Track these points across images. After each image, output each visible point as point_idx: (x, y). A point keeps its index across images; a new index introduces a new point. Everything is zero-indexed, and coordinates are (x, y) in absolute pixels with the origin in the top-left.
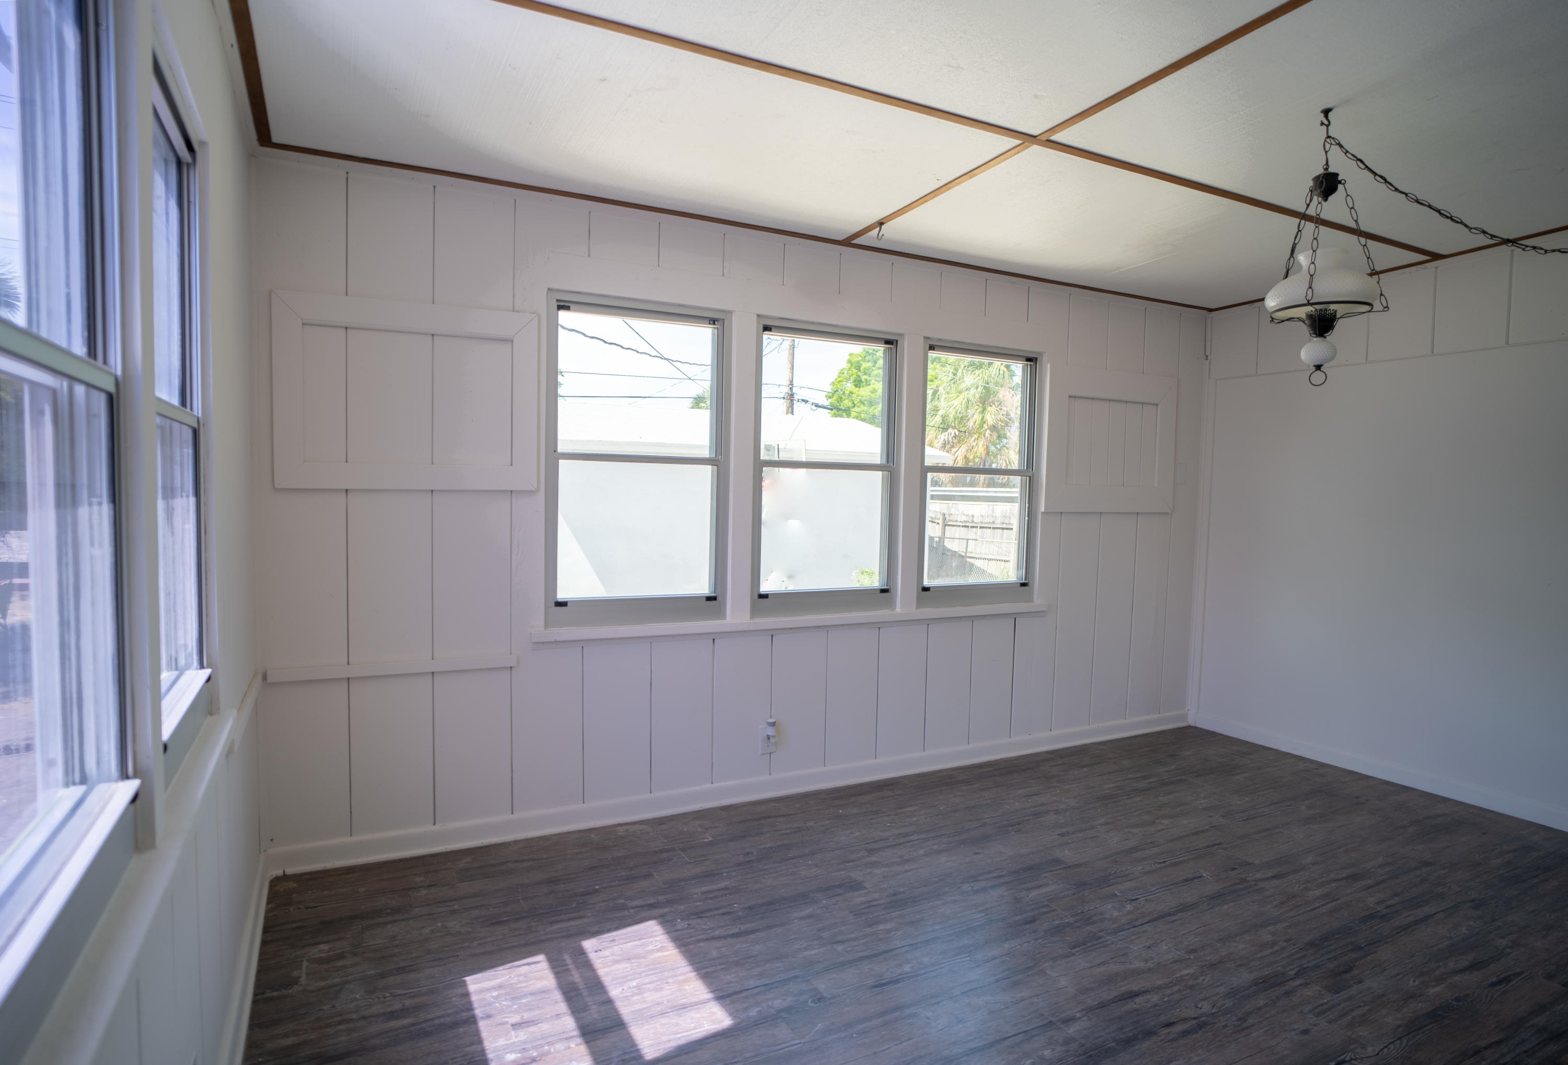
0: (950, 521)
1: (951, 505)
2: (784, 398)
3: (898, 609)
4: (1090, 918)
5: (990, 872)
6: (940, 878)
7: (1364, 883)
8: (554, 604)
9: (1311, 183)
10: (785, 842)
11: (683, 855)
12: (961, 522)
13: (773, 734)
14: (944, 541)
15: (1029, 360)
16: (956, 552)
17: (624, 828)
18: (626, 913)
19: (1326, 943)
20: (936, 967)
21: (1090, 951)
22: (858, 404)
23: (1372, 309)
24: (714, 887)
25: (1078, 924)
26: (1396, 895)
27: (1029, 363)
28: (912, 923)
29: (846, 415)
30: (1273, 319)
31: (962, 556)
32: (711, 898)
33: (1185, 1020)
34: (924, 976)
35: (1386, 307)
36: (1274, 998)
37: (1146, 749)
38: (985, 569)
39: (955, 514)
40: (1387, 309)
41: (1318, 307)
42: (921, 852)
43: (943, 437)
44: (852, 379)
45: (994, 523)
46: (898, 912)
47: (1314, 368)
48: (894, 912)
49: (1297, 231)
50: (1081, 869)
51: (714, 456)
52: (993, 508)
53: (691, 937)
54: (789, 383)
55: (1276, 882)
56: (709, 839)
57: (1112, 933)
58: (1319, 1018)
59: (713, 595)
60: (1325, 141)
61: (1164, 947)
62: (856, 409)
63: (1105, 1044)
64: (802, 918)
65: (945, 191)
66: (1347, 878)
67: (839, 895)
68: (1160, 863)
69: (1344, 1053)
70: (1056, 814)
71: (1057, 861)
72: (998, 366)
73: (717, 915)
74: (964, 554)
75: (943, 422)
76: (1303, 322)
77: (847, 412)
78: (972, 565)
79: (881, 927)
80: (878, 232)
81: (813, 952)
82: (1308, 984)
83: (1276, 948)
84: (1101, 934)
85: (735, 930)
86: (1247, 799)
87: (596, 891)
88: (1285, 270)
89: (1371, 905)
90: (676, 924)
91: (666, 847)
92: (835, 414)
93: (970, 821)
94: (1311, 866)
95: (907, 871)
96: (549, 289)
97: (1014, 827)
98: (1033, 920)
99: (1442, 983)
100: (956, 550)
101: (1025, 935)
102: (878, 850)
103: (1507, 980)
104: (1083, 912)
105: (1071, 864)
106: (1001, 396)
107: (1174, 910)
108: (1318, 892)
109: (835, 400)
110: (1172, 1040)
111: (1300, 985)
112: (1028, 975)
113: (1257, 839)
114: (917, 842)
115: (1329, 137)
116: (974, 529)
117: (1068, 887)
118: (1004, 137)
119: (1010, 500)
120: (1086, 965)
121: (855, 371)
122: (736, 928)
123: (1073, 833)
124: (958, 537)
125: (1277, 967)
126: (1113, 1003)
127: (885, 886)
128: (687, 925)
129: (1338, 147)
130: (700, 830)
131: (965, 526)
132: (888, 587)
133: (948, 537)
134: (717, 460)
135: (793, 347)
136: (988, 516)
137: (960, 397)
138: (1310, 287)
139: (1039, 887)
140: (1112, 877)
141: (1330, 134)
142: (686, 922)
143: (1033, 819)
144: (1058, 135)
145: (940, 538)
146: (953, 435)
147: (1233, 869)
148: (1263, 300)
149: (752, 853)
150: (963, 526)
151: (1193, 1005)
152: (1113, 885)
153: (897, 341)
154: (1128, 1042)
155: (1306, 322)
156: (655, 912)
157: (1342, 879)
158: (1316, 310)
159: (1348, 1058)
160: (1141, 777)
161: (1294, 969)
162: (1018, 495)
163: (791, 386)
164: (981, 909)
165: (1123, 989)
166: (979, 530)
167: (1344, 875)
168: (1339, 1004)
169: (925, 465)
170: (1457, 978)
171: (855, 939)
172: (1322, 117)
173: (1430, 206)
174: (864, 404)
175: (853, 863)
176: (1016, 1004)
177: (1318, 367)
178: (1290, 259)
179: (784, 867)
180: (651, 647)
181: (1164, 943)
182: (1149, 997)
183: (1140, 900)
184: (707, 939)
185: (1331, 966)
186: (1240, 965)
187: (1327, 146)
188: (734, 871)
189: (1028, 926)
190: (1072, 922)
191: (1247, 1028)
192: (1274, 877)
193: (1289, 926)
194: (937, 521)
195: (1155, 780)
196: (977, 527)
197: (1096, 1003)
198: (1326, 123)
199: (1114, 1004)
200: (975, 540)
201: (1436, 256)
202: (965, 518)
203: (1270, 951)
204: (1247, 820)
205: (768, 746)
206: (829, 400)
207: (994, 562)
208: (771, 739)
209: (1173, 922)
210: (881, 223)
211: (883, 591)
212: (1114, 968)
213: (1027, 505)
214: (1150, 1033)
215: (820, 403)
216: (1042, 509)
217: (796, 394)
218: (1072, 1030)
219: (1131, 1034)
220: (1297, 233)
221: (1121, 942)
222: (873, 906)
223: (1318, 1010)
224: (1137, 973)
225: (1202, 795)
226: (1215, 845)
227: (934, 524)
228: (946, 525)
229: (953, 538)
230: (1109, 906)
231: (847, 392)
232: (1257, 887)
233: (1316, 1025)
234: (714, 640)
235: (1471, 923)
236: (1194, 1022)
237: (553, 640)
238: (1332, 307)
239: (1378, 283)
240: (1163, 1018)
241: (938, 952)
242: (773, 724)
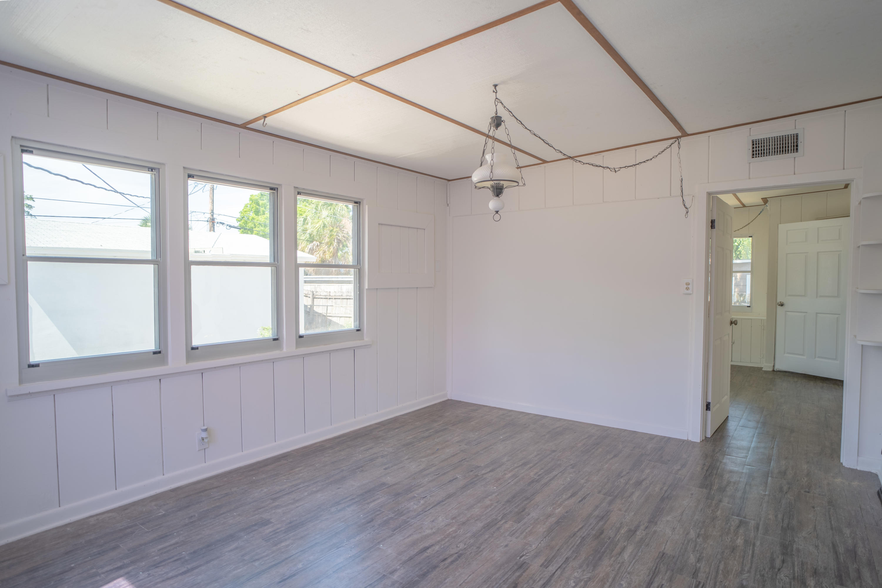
0: (316, 295)
1: (317, 286)
2: (208, 221)
3: (285, 350)
4: (402, 512)
5: (346, 498)
6: (318, 507)
7: (529, 466)
8: (27, 366)
9: (490, 120)
10: (217, 504)
11: (143, 528)
12: (323, 296)
13: (206, 436)
14: (313, 307)
15: (356, 203)
16: (321, 313)
17: (95, 518)
18: (98, 578)
19: (514, 499)
20: (318, 561)
21: (403, 530)
22: (258, 226)
23: (518, 184)
24: (167, 544)
25: (396, 517)
26: (542, 469)
27: (356, 205)
28: (302, 537)
29: (250, 232)
30: (476, 187)
31: (325, 316)
32: (165, 553)
33: (452, 555)
34: (311, 567)
35: (524, 184)
36: (492, 533)
37: (428, 415)
38: (338, 322)
39: (319, 291)
40: (524, 185)
41: (496, 182)
42: (306, 494)
43: (310, 246)
44: (253, 210)
45: (342, 295)
46: (293, 533)
47: (495, 212)
48: (291, 533)
49: (485, 143)
50: (397, 486)
51: (156, 259)
52: (341, 287)
53: (150, 582)
54: (211, 212)
55: (491, 474)
56: (162, 512)
57: (414, 518)
58: (512, 537)
59: (158, 350)
60: (495, 100)
61: (440, 519)
62: (257, 229)
63: (413, 579)
64: (231, 551)
65: (303, 102)
66: (522, 465)
67: (255, 530)
68: (436, 475)
69: (523, 551)
70: (382, 458)
71: (384, 484)
72: (341, 206)
73: (171, 562)
74: (325, 315)
75: (310, 238)
76: (490, 189)
77: (251, 231)
78: (331, 321)
79: (283, 544)
80: (263, 122)
81: (239, 570)
82: (507, 521)
83: (492, 507)
84: (408, 520)
85: (184, 569)
86: (477, 433)
87: (72, 568)
88: (480, 162)
89: (532, 476)
90: (139, 576)
91: (129, 525)
92: (243, 231)
93: (334, 470)
94: (506, 462)
95: (297, 507)
96: (12, 137)
97: (359, 469)
98: (372, 520)
99: (561, 506)
100: (321, 312)
101: (368, 529)
102: (279, 497)
103: (584, 498)
104: (399, 510)
105: (391, 484)
106: (343, 223)
107: (444, 498)
108: (509, 475)
109: (243, 223)
110: (446, 568)
111: (504, 523)
112: (371, 552)
113: (482, 453)
114: (303, 488)
115: (497, 98)
116: (331, 300)
117: (390, 497)
118: (336, 75)
119: (349, 282)
120: (401, 538)
121: (255, 205)
122: (185, 567)
123: (392, 467)
124: (322, 305)
125: (493, 516)
126: (416, 555)
127: (284, 519)
128: (148, 575)
129: (501, 103)
130: (156, 508)
131: (325, 298)
132: (278, 337)
133: (316, 305)
134: (157, 261)
135: (213, 189)
136: (338, 292)
137: (320, 222)
138: (492, 172)
139: (374, 501)
140: (413, 487)
141: (497, 97)
142: (147, 573)
143: (369, 463)
144: (366, 78)
145: (311, 306)
146: (316, 245)
147: (472, 471)
148: (471, 177)
149: (194, 516)
150: (324, 298)
151: (455, 546)
152: (414, 491)
153: (277, 188)
154: (424, 575)
155: (491, 189)
156: (122, 572)
157: (520, 466)
158: (495, 183)
159: (525, 554)
160: (425, 430)
161: (500, 516)
162: (353, 279)
163: (212, 214)
164: (342, 520)
165: (421, 547)
166: (334, 300)
167: (521, 464)
168: (520, 528)
169: (298, 263)
170: (566, 502)
171: (267, 556)
172: (493, 88)
173: (539, 138)
174: (262, 226)
175: (264, 509)
176: (364, 570)
177: (497, 212)
178: (482, 157)
179: (218, 520)
180: (112, 389)
181: (440, 517)
182: (433, 548)
183: (428, 496)
184: (163, 581)
185: (516, 510)
186: (477, 520)
187: (496, 103)
188: (182, 531)
189: (369, 524)
190: (393, 516)
191: (481, 551)
192: (490, 471)
193: (498, 495)
194: (309, 296)
195: (433, 430)
196: (333, 298)
197: (407, 558)
198: (496, 91)
199: (416, 557)
200: (331, 306)
201: (545, 162)
202: (325, 294)
203: (490, 509)
204: (477, 444)
205: (203, 444)
206: (239, 223)
207: (343, 318)
208: (205, 440)
209: (444, 505)
210: (265, 117)
211: (275, 340)
212: (416, 537)
213: (358, 285)
214: (435, 567)
215: (232, 225)
216: (366, 286)
217: (216, 219)
218: (395, 577)
219: (426, 570)
220: (485, 144)
221: (419, 522)
222: (277, 533)
223: (512, 533)
224: (427, 536)
225: (456, 435)
226: (462, 460)
227: (307, 298)
228: (314, 298)
229: (319, 306)
230: (412, 503)
231: (250, 218)
232: (483, 478)
233: (511, 541)
234: (160, 380)
235: (571, 475)
236: (456, 555)
237: (28, 392)
238: (502, 182)
239: (520, 172)
240: (441, 557)
241: (318, 551)
242: (206, 430)
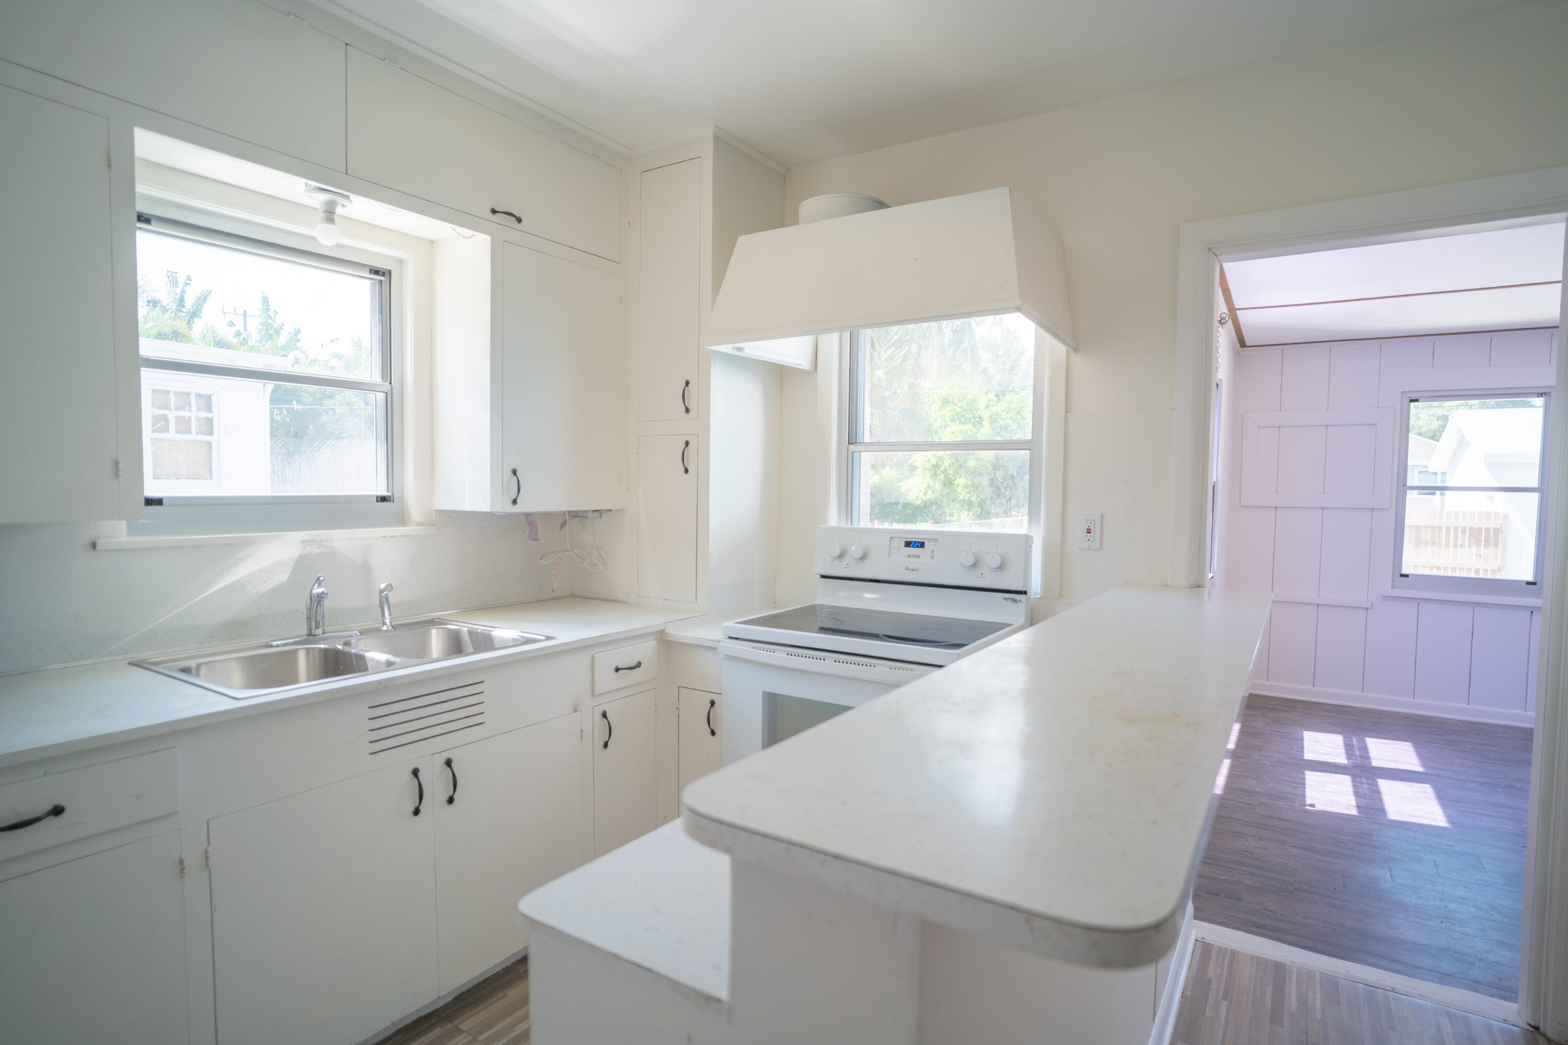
8: (1399, 575)
59: (1534, 581)
96: (1402, 392)
180: (1474, 608)
234: (1531, 611)
237: (1396, 596)
